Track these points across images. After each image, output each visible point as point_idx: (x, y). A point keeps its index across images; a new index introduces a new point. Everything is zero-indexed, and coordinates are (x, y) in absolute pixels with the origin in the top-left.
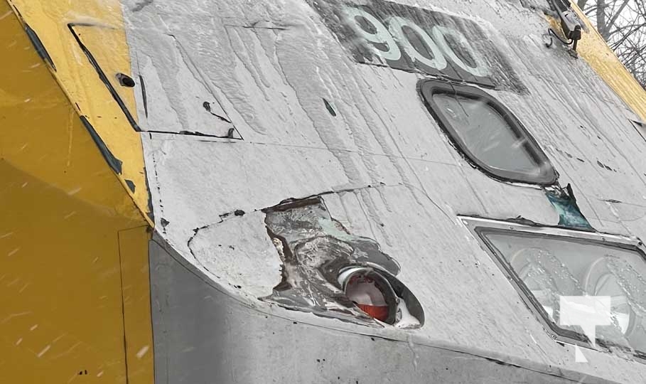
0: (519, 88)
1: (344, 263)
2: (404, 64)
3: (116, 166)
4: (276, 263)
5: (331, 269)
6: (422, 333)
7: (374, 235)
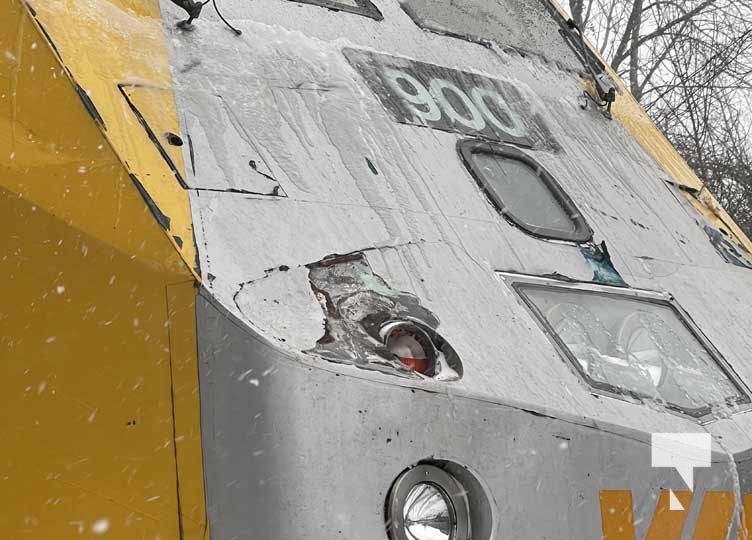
0: (555, 148)
1: (384, 317)
2: (445, 125)
3: (164, 223)
4: (320, 317)
5: (372, 323)
6: (460, 386)
7: (414, 290)
